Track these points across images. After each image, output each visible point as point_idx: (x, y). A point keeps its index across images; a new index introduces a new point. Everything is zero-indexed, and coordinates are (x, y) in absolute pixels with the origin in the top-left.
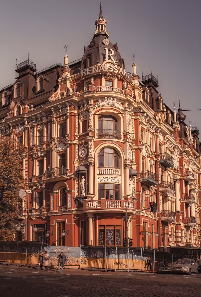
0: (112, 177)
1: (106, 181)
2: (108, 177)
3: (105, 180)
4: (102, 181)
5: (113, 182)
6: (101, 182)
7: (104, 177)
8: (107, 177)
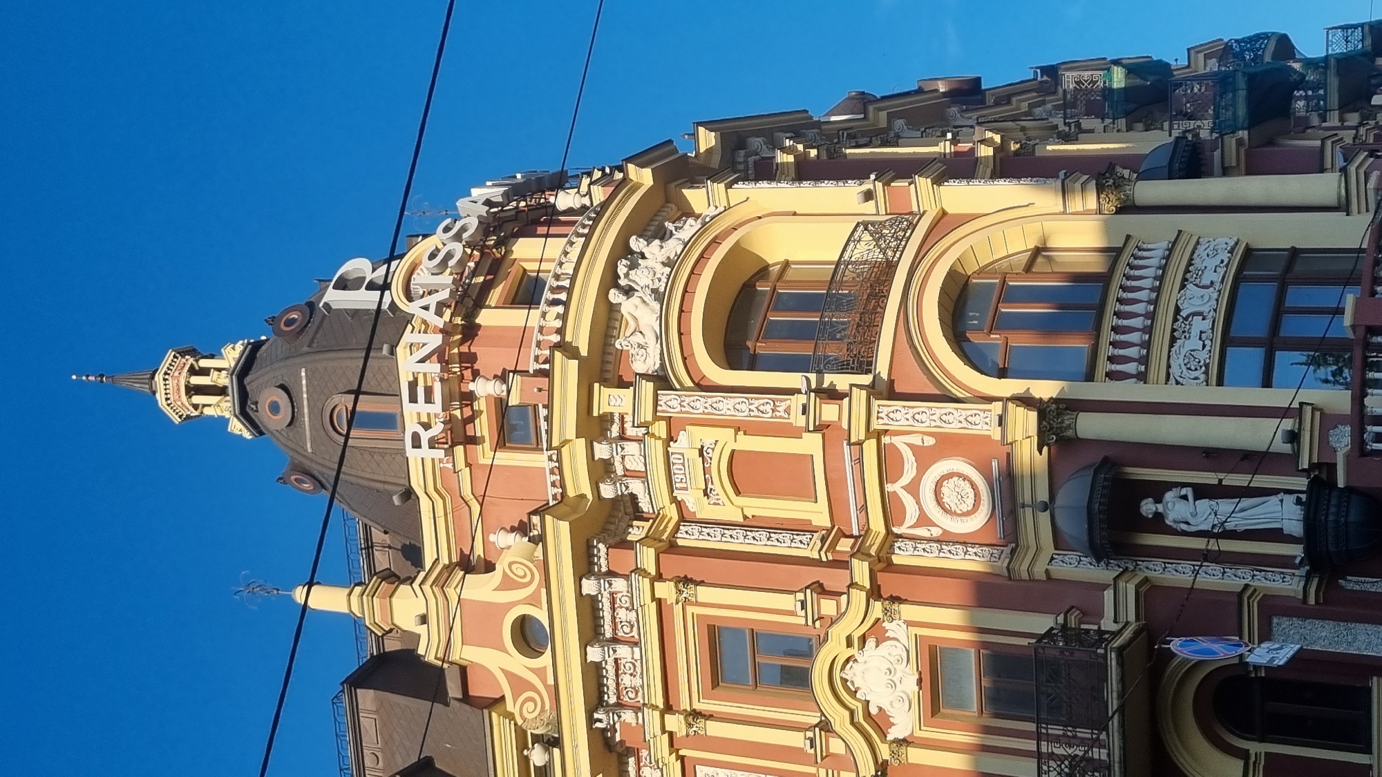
0: (1183, 287)
1: (1206, 325)
2: (1178, 310)
3: (1195, 332)
4: (1203, 356)
5: (1217, 278)
6: (1207, 365)
7: (1173, 340)
8: (1175, 320)
